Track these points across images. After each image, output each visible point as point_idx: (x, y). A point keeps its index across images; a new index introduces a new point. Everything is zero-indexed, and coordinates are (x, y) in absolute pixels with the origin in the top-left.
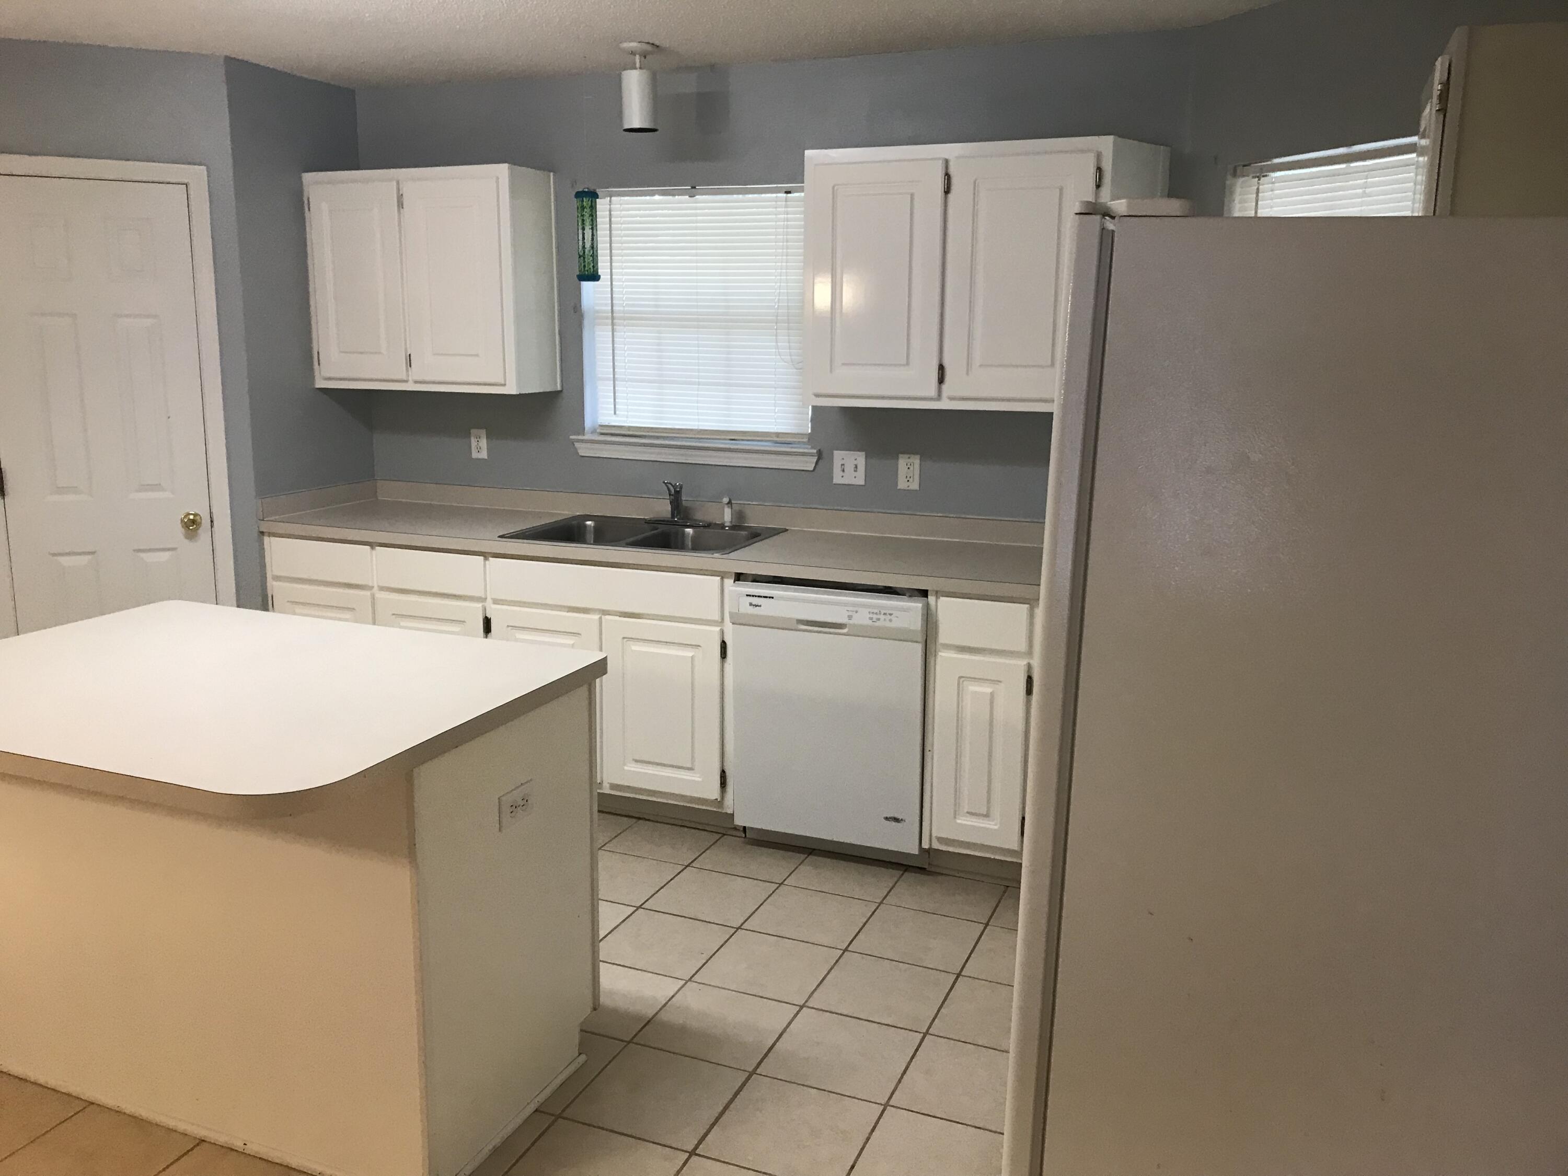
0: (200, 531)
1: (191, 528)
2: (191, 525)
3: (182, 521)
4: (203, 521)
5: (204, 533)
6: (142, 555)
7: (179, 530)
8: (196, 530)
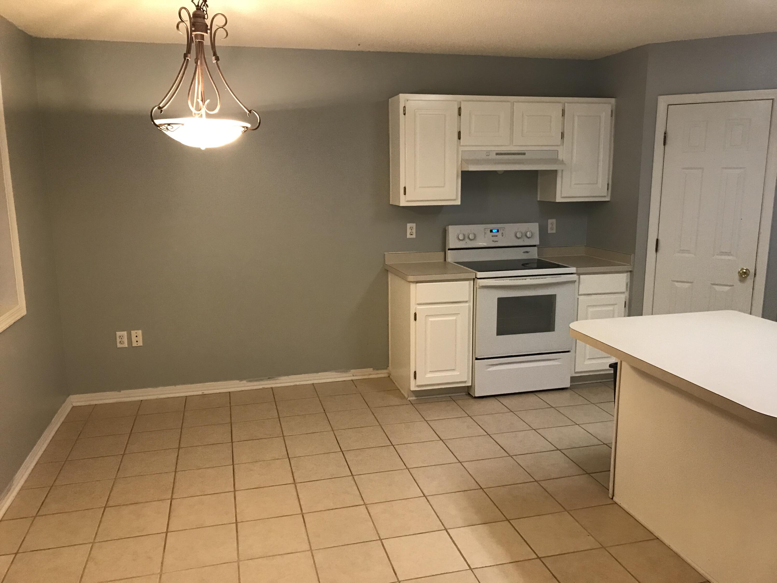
0: (748, 278)
1: (743, 276)
2: (744, 275)
3: (739, 272)
4: (750, 274)
5: (749, 281)
6: (714, 286)
7: (737, 277)
8: (746, 277)
